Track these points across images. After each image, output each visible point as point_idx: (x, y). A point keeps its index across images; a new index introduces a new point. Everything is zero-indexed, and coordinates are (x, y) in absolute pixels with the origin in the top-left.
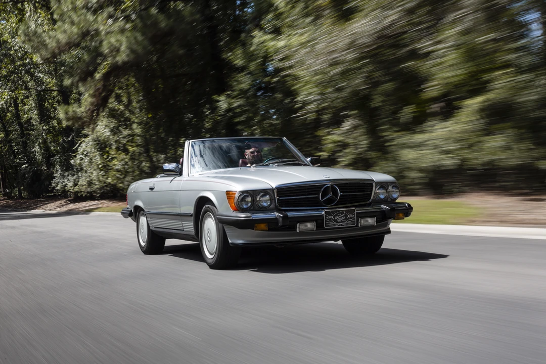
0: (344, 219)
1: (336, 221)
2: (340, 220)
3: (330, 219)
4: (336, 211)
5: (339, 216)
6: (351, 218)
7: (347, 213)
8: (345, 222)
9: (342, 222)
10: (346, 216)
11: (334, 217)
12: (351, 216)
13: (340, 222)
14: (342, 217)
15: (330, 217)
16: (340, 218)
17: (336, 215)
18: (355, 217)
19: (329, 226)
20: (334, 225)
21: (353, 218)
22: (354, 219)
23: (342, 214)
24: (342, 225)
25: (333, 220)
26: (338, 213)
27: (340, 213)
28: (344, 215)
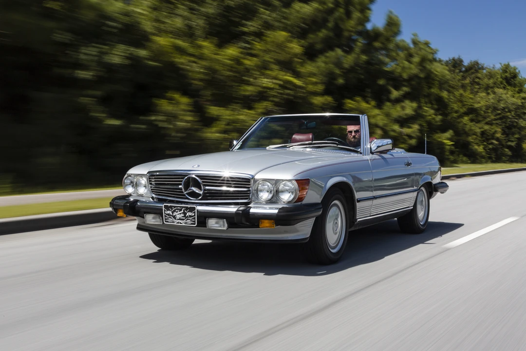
0: (182, 217)
1: (174, 217)
2: (178, 217)
3: (168, 215)
4: (175, 207)
5: (177, 212)
6: (190, 216)
7: (186, 210)
8: (183, 220)
9: (180, 219)
10: (185, 213)
11: (173, 213)
12: (190, 214)
13: (178, 219)
15: (168, 212)
16: (179, 215)
17: (175, 211)
18: (195, 215)
19: (168, 222)
20: (173, 222)
21: (192, 216)
22: (195, 219)
23: (181, 210)
24: (181, 223)
25: (171, 215)
26: (176, 209)
27: (178, 209)
28: (182, 211)
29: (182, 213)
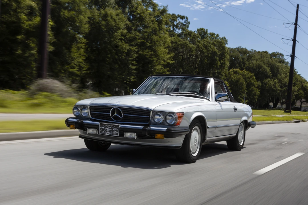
0: (111, 130)
1: (106, 131)
2: (108, 130)
3: (102, 129)
4: (106, 125)
5: (108, 128)
6: (115, 130)
7: (113, 127)
8: (111, 132)
9: (109, 132)
10: (112, 129)
11: (105, 128)
12: (115, 129)
13: (108, 132)
14: (109, 129)
15: (102, 127)
16: (108, 129)
17: (106, 127)
18: (118, 130)
19: (101, 133)
20: (105, 133)
21: (117, 130)
22: (118, 132)
24: (109, 134)
25: (104, 129)
26: (107, 126)
27: (108, 126)
28: (111, 127)
29: (110, 128)
